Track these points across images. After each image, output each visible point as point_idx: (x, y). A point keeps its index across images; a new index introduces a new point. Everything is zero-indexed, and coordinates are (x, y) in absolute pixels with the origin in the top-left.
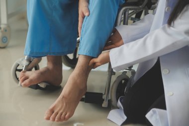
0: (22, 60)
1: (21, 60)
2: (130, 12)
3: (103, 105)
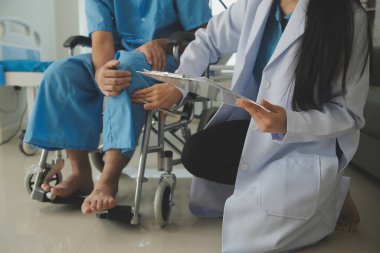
0: (35, 166)
3: (132, 222)
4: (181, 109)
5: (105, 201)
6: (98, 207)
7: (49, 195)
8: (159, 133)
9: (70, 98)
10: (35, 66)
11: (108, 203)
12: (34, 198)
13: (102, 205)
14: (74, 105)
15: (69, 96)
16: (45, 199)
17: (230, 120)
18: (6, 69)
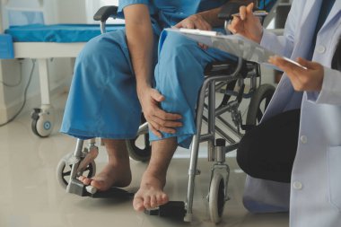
0: (70, 156)
1: (68, 156)
2: (217, 83)
3: (186, 219)
4: (224, 87)
5: (158, 196)
6: (152, 204)
7: (89, 189)
8: (209, 121)
9: (110, 82)
10: (48, 35)
11: (161, 199)
12: (71, 192)
13: (156, 201)
14: (115, 90)
15: (108, 81)
16: (85, 193)
17: (285, 110)
18: (15, 40)
